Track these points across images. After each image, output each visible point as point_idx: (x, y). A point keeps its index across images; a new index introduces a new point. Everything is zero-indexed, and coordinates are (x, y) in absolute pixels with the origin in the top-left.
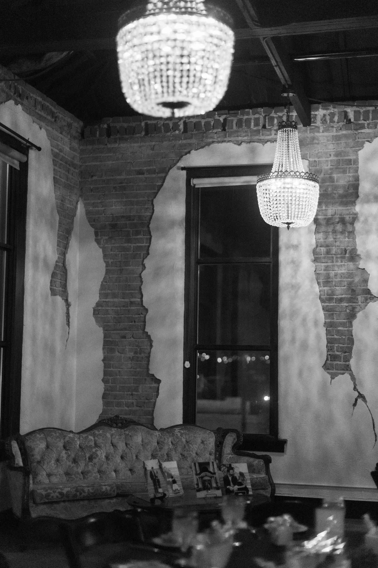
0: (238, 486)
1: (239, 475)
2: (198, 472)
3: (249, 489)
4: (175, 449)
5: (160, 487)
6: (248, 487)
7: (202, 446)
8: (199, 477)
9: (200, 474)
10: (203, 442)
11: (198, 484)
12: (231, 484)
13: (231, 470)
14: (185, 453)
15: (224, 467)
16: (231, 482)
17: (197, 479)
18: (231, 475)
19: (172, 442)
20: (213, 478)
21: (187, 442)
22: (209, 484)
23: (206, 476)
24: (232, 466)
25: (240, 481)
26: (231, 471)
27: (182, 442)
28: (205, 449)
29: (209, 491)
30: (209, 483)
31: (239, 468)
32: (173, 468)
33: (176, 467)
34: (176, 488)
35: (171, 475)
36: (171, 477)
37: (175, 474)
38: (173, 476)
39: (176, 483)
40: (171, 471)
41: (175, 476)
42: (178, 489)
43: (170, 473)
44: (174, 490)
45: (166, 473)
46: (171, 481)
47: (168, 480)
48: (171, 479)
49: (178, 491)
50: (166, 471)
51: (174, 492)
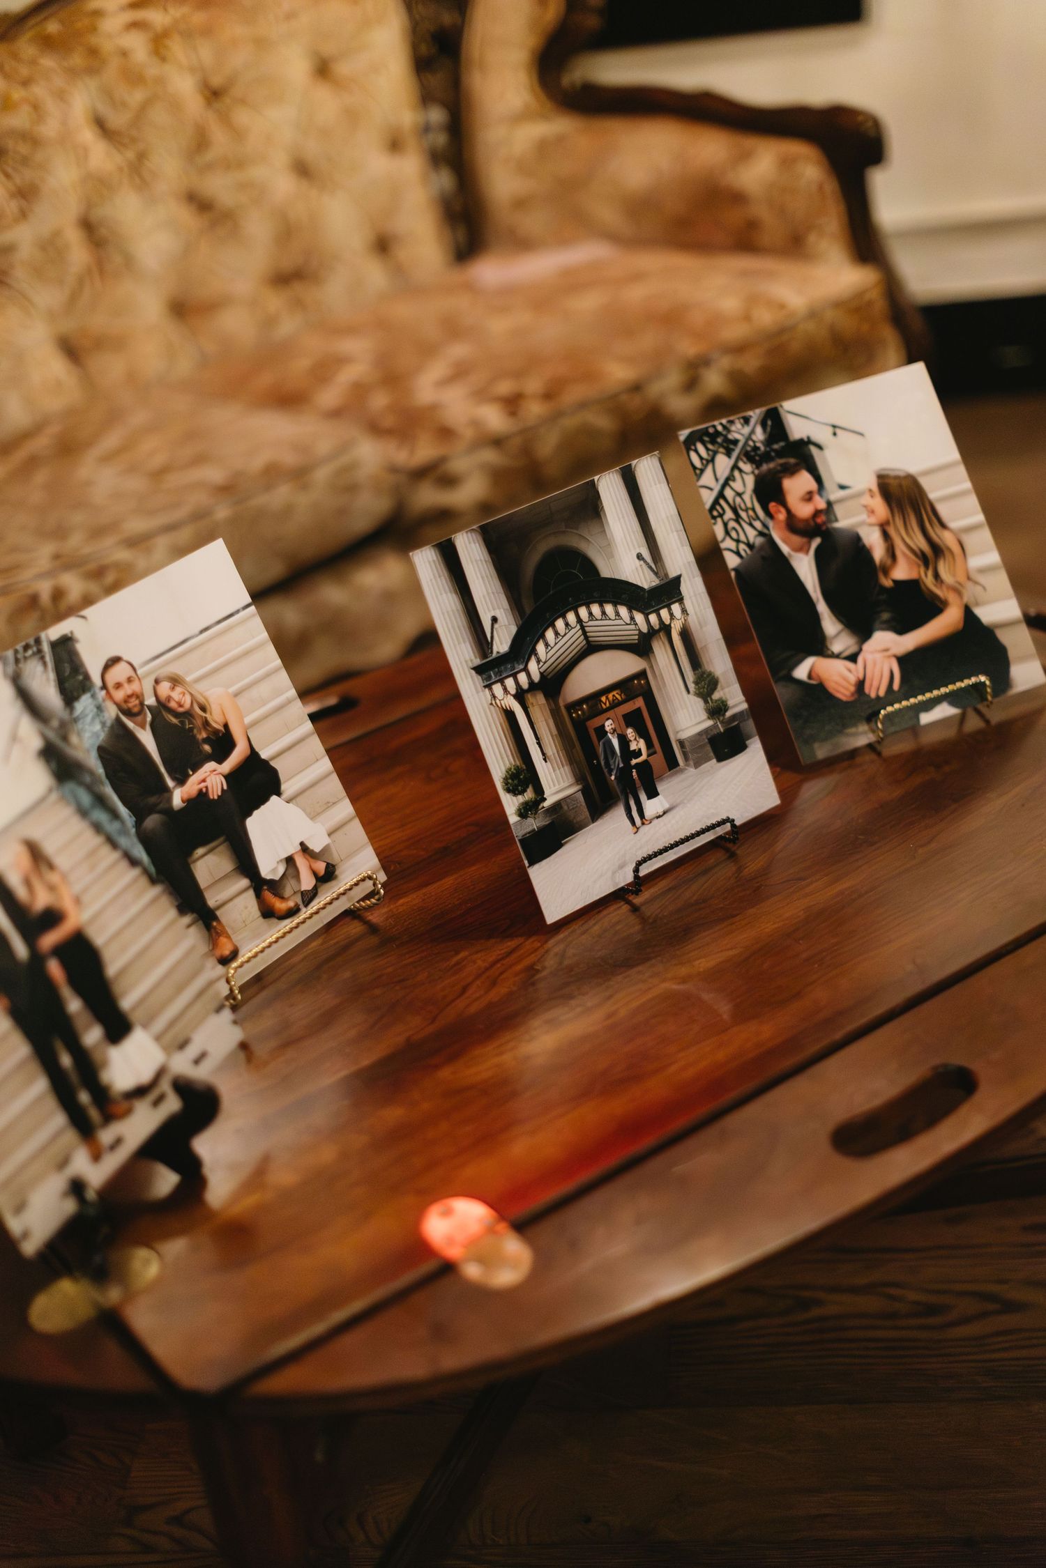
0: (901, 630)
1: (878, 504)
3: (1004, 637)
5: (118, 1028)
6: (987, 614)
7: (327, 103)
9: (522, 648)
10: (323, 69)
11: (523, 777)
12: (830, 625)
13: (791, 471)
14: (219, 187)
15: (723, 463)
16: (822, 607)
17: (509, 715)
18: (803, 529)
19: (100, 124)
21: (214, 94)
23: (591, 648)
24: (797, 429)
25: (902, 572)
26: (797, 485)
28: (352, 117)
29: (651, 807)
31: (862, 434)
32: (202, 632)
33: (238, 612)
34: (292, 849)
35: (199, 722)
36: (207, 748)
37: (236, 695)
38: (226, 726)
39: (279, 794)
40: (189, 679)
41: (247, 720)
42: (316, 846)
43: (181, 710)
44: (277, 878)
45: (143, 726)
46: (222, 789)
47: (186, 797)
48: (212, 765)
49: (321, 867)
50: (142, 704)
51: (282, 898)
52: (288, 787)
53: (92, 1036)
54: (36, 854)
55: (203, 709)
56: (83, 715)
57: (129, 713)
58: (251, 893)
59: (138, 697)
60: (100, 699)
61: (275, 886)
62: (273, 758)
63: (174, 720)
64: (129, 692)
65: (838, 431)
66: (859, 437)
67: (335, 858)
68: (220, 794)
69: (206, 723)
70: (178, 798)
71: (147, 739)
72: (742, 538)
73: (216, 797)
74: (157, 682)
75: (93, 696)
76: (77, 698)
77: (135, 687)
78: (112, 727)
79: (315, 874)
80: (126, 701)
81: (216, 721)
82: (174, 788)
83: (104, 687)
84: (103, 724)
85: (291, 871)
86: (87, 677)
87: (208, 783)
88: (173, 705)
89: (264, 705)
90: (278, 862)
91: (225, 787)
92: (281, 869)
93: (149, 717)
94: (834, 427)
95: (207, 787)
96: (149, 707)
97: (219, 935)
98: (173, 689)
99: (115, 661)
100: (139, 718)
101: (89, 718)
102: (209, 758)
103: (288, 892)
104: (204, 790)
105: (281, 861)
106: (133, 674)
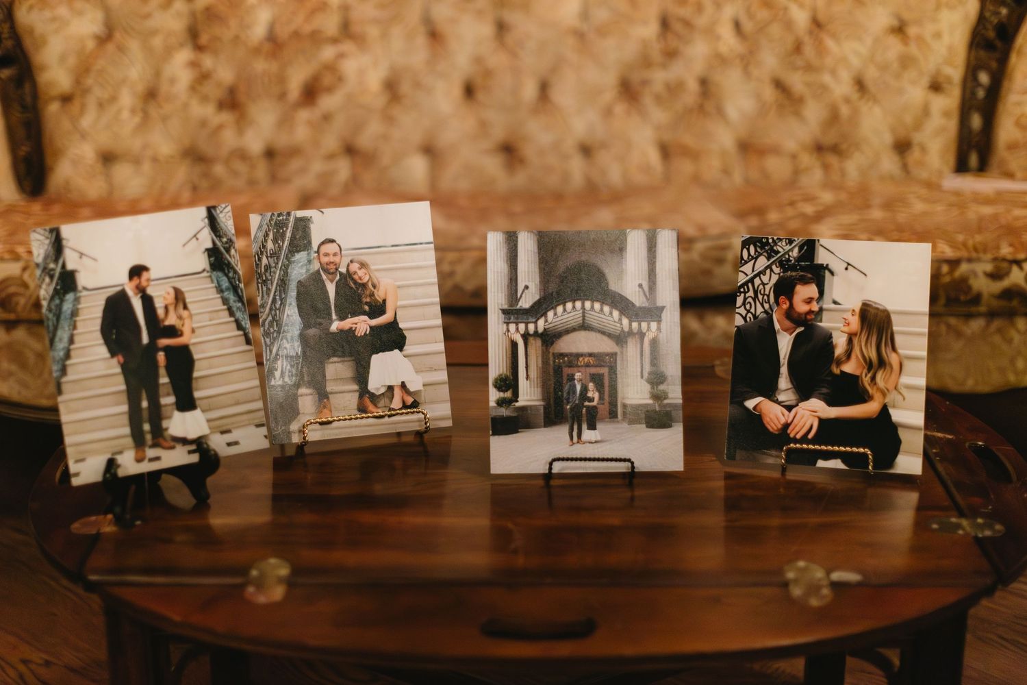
0: (831, 403)
1: (855, 323)
2: (526, 302)
3: (902, 433)
4: (747, 61)
6: (897, 415)
8: (526, 336)
9: (538, 310)
10: (899, 30)
11: (509, 383)
12: (784, 382)
13: (805, 281)
14: (797, 81)
15: (762, 262)
16: (784, 370)
17: (514, 345)
18: (792, 316)
19: (737, 25)
20: (632, 349)
21: (817, 24)
22: (600, 387)
23: (584, 326)
24: (822, 257)
25: (849, 368)
26: (805, 291)
27: (789, 25)
28: (906, 62)
29: (588, 435)
30: (597, 380)
31: (866, 275)
32: (393, 246)
33: (421, 244)
34: (396, 382)
35: (368, 293)
36: (366, 308)
37: (399, 287)
38: (384, 301)
39: (401, 349)
40: (373, 267)
41: (400, 303)
42: (412, 388)
43: (360, 281)
44: (378, 393)
45: (332, 281)
46: (365, 334)
47: (340, 327)
48: (366, 318)
49: (410, 400)
50: (337, 269)
51: (376, 405)
52: (408, 349)
53: (168, 400)
54: (179, 296)
55: (374, 287)
56: (298, 262)
57: (326, 271)
58: (357, 394)
59: (336, 265)
60: (312, 257)
61: (374, 398)
62: (407, 329)
63: (353, 285)
64: (332, 260)
65: (849, 267)
66: (863, 276)
67: (422, 399)
68: (363, 334)
69: (372, 295)
70: (335, 326)
71: (331, 289)
72: (753, 310)
73: (359, 335)
74: (352, 261)
75: (308, 254)
76: (298, 252)
77: (337, 259)
78: (312, 274)
79: (404, 402)
80: (327, 264)
81: (379, 295)
82: (335, 320)
83: (318, 252)
84: (308, 270)
85: (389, 394)
86: (310, 243)
87: (358, 326)
88: (356, 277)
89: (415, 299)
90: (382, 386)
91: (368, 333)
92: (383, 390)
93: (338, 277)
94: (849, 264)
95: (356, 328)
96: (341, 274)
97: (325, 407)
98: (360, 269)
99: (332, 241)
100: (330, 276)
101: (300, 265)
102: (364, 313)
103: (381, 403)
104: (354, 329)
105: (385, 386)
106: (339, 252)
